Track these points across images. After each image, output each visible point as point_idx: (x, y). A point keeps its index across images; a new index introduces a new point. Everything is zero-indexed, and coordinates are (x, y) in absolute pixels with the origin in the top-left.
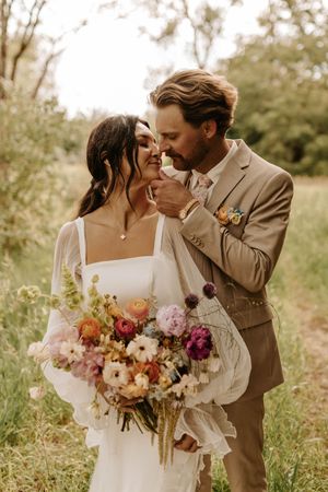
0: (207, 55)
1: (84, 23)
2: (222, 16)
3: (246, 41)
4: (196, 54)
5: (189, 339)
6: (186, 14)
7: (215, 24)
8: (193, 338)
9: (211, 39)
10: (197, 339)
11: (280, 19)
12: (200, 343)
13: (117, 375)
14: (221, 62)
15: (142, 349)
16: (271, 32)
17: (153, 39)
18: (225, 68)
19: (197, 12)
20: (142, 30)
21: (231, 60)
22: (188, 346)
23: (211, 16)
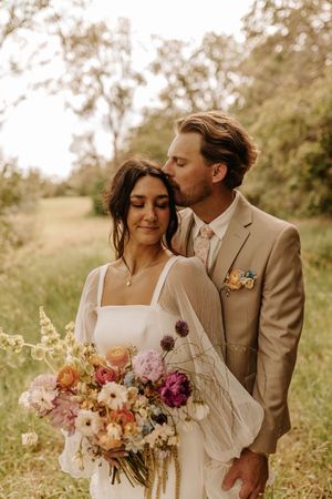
0: (120, 125)
1: (23, 98)
2: (130, 94)
3: (152, 113)
4: (111, 123)
5: (164, 385)
6: (102, 92)
7: (126, 101)
8: (168, 385)
9: (123, 112)
10: (171, 385)
11: (177, 96)
12: (175, 389)
13: (88, 424)
14: (131, 130)
15: (113, 396)
16: (170, 106)
17: (76, 112)
18: (134, 135)
19: (111, 90)
20: (68, 105)
21: (140, 128)
22: (163, 393)
23: (122, 94)
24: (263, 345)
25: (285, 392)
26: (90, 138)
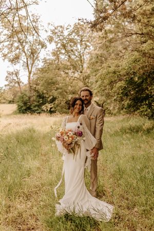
24: (96, 129)
25: (101, 136)
26: (17, 74)
